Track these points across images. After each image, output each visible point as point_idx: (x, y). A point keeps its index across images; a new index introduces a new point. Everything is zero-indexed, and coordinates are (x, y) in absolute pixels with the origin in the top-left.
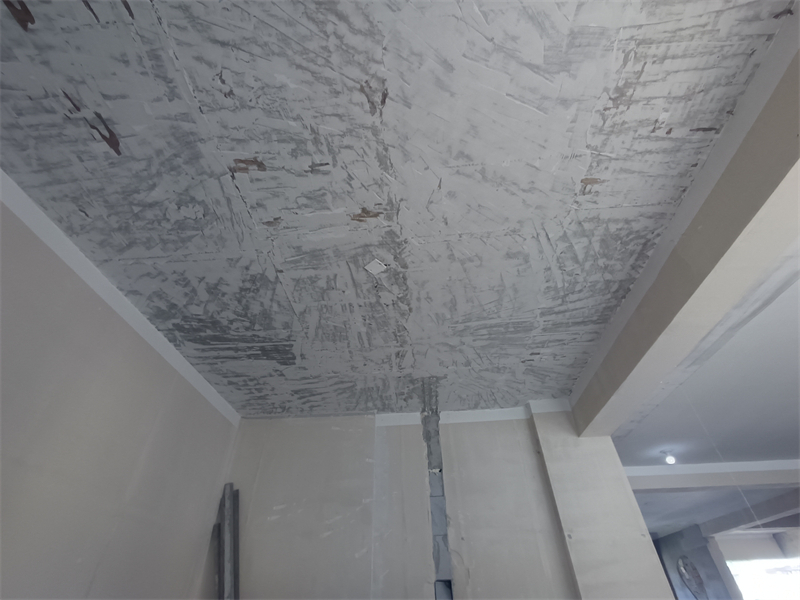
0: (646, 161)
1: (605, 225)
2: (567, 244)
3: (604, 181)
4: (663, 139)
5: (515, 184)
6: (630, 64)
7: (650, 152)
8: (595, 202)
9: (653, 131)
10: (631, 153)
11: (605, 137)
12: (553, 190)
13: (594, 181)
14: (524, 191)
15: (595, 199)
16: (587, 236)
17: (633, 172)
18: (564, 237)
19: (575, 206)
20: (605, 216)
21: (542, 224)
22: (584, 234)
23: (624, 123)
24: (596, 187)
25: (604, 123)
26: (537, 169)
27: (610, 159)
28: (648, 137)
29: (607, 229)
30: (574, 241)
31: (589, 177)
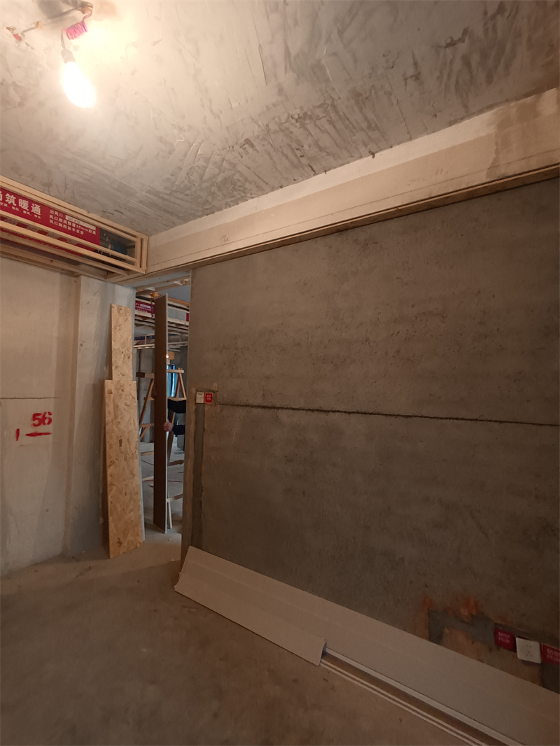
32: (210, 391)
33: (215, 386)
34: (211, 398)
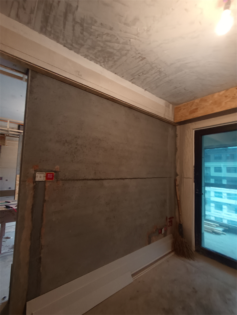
32: (52, 171)
33: (57, 168)
34: (53, 176)
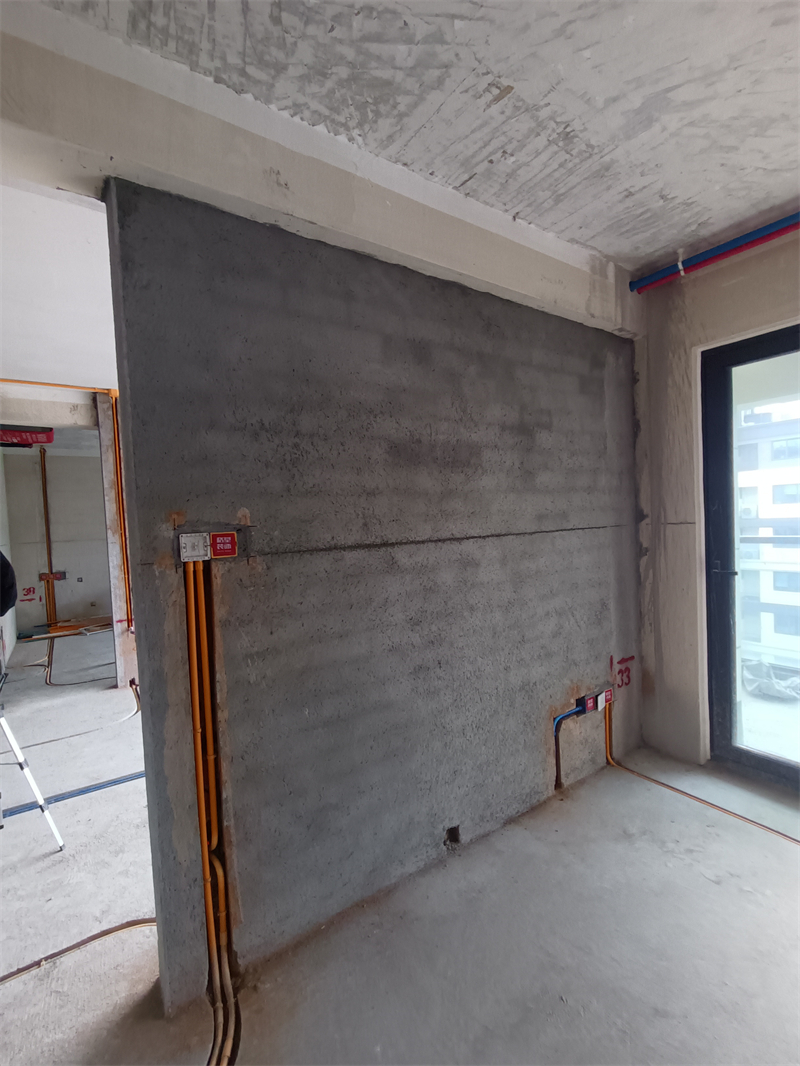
0: (475, 143)
1: (416, 92)
2: (419, 37)
3: (489, 106)
4: (488, 157)
5: (592, 17)
6: (584, 147)
7: (484, 147)
8: (466, 91)
9: (504, 152)
10: (498, 134)
11: (540, 119)
12: (534, 55)
13: (497, 99)
14: (570, 22)
15: (471, 92)
16: (413, 68)
17: (472, 132)
18: (438, 38)
19: (482, 70)
20: (435, 97)
21: (492, 22)
22: (422, 64)
23: (538, 134)
24: (489, 97)
25: (556, 122)
26: (581, 50)
27: (509, 118)
28: (502, 147)
29: (408, 93)
30: (417, 50)
31: (509, 95)
32: (227, 527)
33: (243, 514)
34: (233, 543)
